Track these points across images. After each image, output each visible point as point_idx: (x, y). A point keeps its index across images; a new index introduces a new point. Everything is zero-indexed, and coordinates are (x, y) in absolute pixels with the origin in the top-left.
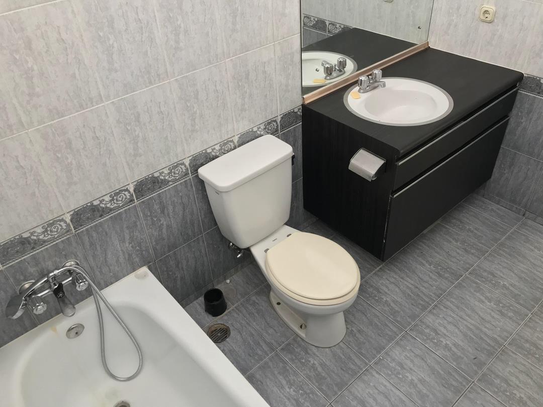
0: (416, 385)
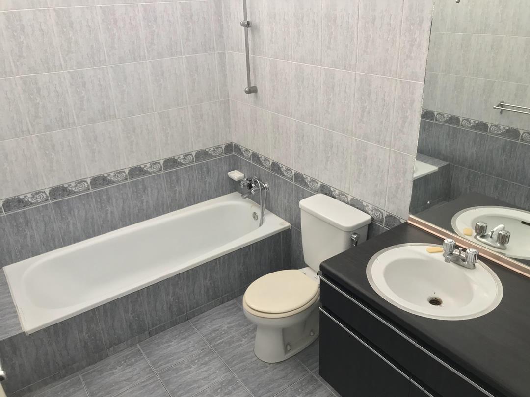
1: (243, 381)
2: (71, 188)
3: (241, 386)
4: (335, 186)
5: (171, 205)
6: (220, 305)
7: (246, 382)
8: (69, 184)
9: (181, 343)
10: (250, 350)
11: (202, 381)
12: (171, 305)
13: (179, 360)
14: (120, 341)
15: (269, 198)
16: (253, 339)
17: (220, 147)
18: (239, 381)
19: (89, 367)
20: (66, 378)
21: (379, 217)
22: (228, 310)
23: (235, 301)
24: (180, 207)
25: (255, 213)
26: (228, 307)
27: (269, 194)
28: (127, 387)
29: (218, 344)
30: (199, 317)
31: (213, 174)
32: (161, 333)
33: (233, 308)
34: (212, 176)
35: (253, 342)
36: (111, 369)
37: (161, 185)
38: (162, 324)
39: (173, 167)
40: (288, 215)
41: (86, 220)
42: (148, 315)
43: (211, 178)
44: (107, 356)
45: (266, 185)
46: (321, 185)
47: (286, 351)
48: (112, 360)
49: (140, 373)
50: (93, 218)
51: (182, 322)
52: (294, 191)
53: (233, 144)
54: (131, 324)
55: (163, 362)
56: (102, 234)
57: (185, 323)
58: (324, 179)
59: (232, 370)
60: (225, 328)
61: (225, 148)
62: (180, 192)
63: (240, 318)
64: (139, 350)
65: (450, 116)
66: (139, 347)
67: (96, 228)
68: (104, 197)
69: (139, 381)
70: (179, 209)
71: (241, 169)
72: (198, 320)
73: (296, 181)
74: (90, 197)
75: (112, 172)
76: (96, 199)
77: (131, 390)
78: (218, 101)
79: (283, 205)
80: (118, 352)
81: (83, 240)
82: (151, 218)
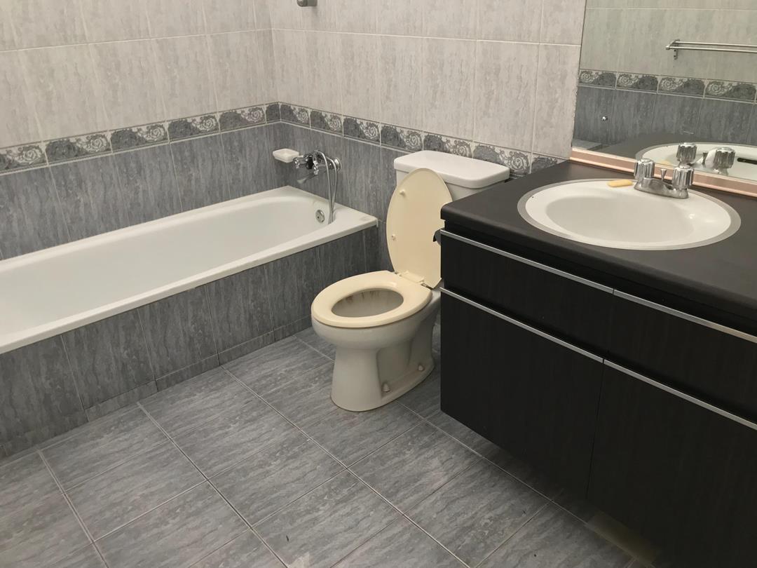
0: (262, 468)
1: (317, 438)
2: (13, 156)
3: (314, 445)
4: (448, 132)
5: (183, 200)
6: (271, 344)
7: (322, 440)
8: (9, 149)
9: (211, 397)
10: (325, 397)
11: (249, 444)
12: (190, 338)
13: (208, 419)
14: (107, 397)
15: (341, 182)
16: (328, 383)
17: (259, 109)
18: (311, 440)
19: (56, 438)
20: (14, 456)
21: (522, 167)
22: (284, 350)
23: (296, 337)
24: (199, 204)
25: (319, 211)
26: (283, 345)
27: (342, 175)
28: (122, 461)
29: (271, 394)
30: (237, 361)
31: (250, 154)
32: (177, 385)
33: (293, 347)
34: (248, 157)
35: (328, 387)
36: (93, 439)
37: (167, 164)
38: (177, 371)
39: (185, 135)
40: (372, 204)
41: (42, 215)
42: (154, 354)
43: (246, 160)
44: (86, 421)
45: (336, 161)
46: (426, 137)
47: (383, 393)
48: (93, 427)
49: (143, 441)
50: (53, 213)
51: (211, 369)
52: (381, 160)
53: (280, 104)
54: (124, 365)
55: (181, 423)
56: (72, 241)
57: (215, 370)
58: (430, 126)
59: (298, 425)
60: (283, 371)
61: (266, 111)
62: (197, 180)
63: (305, 358)
64: (141, 410)
65: (600, 73)
66: (141, 407)
67: (60, 230)
68: (72, 177)
69: (140, 452)
70: (197, 207)
71: (294, 145)
72: (237, 365)
73: (384, 142)
74: (47, 175)
75: (83, 135)
76: (57, 181)
77: (129, 464)
78: (253, 30)
79: (364, 189)
80: (105, 415)
81: (38, 249)
82: (152, 220)
